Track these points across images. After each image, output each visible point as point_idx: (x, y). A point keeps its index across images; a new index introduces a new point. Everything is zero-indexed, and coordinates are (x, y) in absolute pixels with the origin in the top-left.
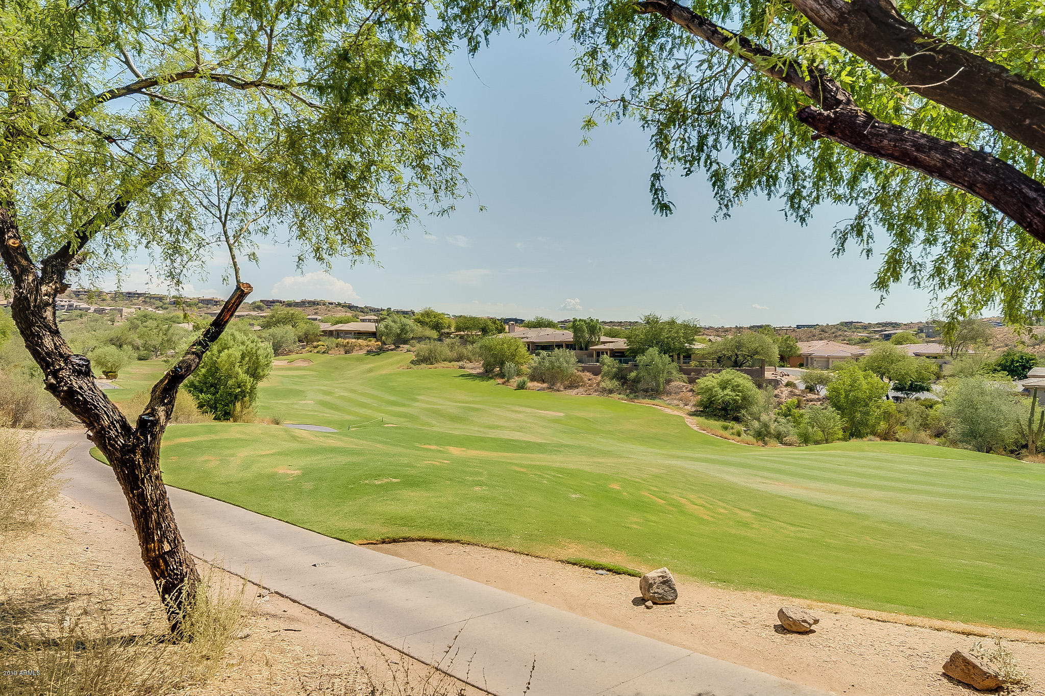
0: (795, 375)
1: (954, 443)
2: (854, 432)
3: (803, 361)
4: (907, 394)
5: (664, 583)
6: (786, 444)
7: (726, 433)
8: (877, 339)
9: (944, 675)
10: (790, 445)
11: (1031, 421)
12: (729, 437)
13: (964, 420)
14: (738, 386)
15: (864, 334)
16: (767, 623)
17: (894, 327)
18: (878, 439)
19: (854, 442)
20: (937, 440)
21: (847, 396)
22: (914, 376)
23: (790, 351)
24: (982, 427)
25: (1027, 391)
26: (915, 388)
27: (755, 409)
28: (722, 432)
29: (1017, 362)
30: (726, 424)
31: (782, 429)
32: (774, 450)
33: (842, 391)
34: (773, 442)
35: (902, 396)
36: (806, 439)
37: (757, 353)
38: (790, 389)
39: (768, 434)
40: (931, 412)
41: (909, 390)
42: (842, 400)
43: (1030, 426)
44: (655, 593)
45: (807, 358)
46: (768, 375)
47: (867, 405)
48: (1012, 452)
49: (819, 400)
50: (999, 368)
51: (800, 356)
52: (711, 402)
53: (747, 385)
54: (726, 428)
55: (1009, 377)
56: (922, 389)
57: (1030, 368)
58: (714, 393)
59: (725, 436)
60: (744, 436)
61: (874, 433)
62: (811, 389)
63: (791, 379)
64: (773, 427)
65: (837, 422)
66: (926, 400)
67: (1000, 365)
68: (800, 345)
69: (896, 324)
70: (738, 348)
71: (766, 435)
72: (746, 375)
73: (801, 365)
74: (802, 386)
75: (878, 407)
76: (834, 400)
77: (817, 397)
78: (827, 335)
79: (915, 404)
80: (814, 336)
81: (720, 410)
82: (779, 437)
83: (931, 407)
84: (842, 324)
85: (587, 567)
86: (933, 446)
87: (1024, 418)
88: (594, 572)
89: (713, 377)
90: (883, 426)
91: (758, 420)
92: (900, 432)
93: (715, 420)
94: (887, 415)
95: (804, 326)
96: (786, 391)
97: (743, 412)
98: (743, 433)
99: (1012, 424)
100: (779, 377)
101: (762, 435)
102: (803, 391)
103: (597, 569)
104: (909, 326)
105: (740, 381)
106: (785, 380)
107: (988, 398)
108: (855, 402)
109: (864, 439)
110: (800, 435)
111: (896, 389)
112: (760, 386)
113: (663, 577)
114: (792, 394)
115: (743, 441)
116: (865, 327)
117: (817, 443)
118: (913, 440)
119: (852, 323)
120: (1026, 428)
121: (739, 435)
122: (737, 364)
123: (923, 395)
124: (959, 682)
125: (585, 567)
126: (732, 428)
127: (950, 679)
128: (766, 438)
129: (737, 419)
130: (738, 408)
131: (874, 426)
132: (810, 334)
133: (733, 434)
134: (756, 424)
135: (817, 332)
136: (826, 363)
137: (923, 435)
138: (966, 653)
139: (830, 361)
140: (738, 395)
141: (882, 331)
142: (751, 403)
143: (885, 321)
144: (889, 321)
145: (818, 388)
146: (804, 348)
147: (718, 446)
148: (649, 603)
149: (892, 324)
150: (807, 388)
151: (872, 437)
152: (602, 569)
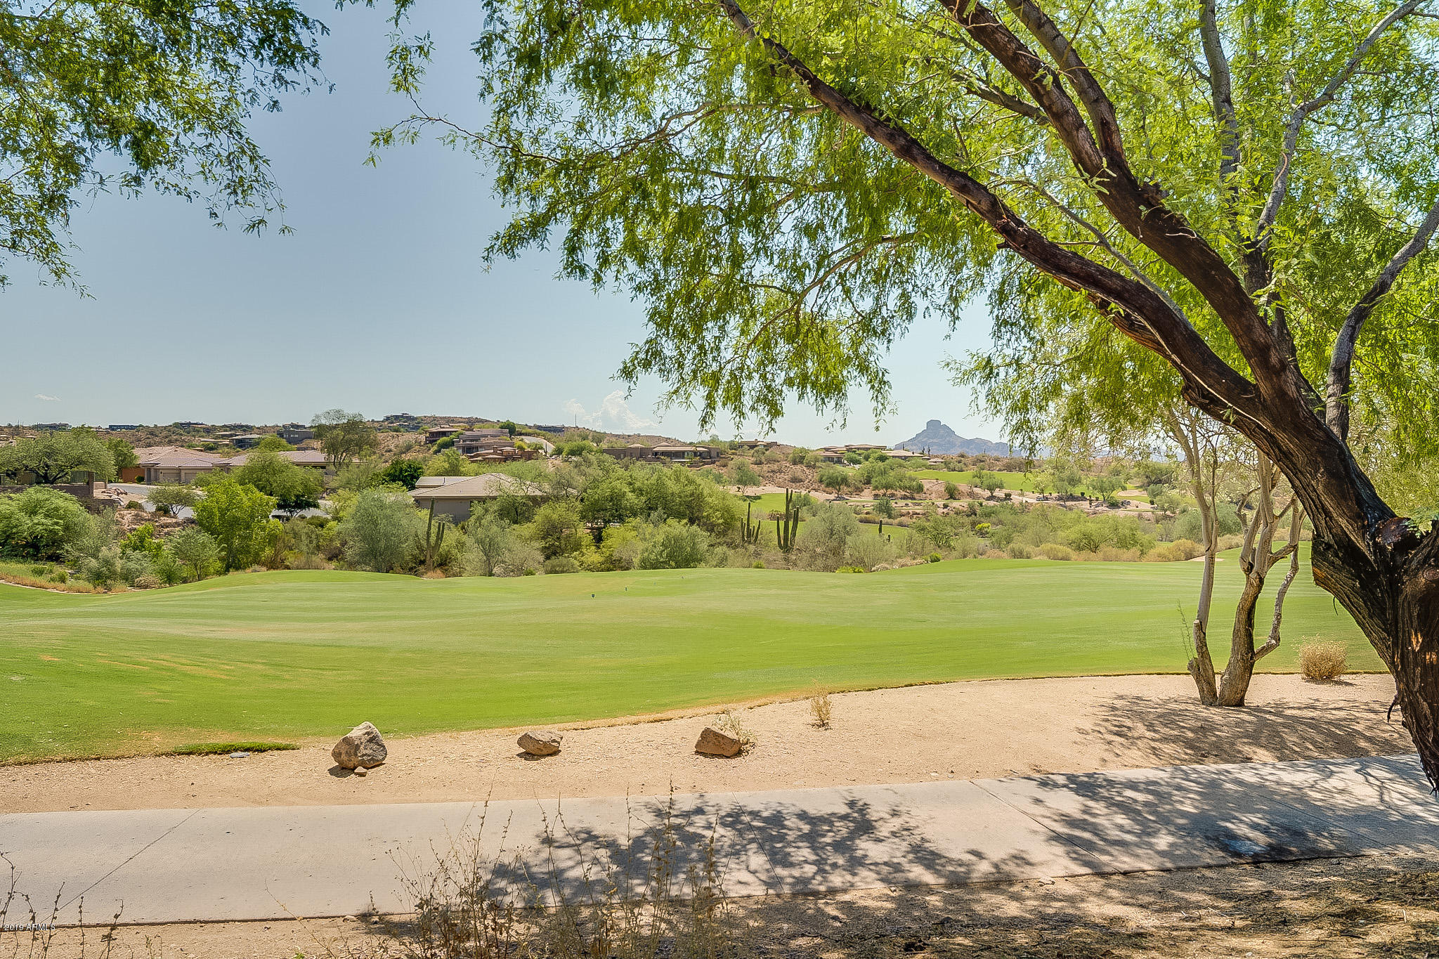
0: (139, 493)
1: (352, 566)
2: (232, 564)
3: (144, 475)
4: (291, 512)
5: (371, 741)
6: (140, 587)
7: (41, 580)
8: (227, 445)
9: (697, 752)
10: (146, 587)
11: (428, 534)
12: (47, 584)
13: (364, 539)
14: (57, 509)
15: (209, 440)
16: (509, 755)
17: (244, 431)
18: (264, 569)
19: (234, 575)
20: (333, 564)
21: (223, 515)
22: (300, 489)
23: (122, 461)
24: (382, 544)
25: (419, 502)
26: (301, 504)
27: (87, 541)
28: (33, 579)
29: (406, 471)
30: (39, 566)
31: (132, 565)
32: (123, 597)
33: (216, 511)
34: (120, 585)
35: (285, 514)
36: (170, 578)
37: (80, 462)
38: (134, 512)
39: (113, 575)
40: (324, 532)
41: (294, 507)
42: (217, 521)
43: (428, 540)
44: (363, 755)
45: (149, 470)
46: (98, 493)
47: (248, 527)
48: (411, 569)
49: (178, 524)
50: (387, 479)
51: (138, 467)
52: (8, 537)
53: (70, 508)
54: (40, 573)
55: (405, 488)
56: (309, 505)
57: (417, 478)
58: (14, 522)
59: (39, 584)
60: (70, 582)
61: (257, 561)
62: (165, 511)
63: (136, 498)
64: (119, 565)
65: (213, 552)
66: (313, 517)
67: (389, 475)
68: (137, 452)
69: (247, 426)
70: (49, 455)
71: (109, 578)
72: (67, 495)
73: (140, 480)
74: (151, 508)
75: (263, 529)
76: (203, 523)
77: (174, 520)
78: (157, 439)
79: (302, 524)
80: (139, 441)
81: (24, 546)
82: (129, 578)
83: (322, 526)
84: (177, 425)
85: (211, 752)
86: (331, 571)
87: (422, 531)
88: (227, 756)
89: (11, 498)
90: (268, 552)
91: (95, 556)
92: (291, 559)
93: (20, 562)
94: (273, 539)
95: (120, 427)
96: (129, 515)
97: (67, 547)
98: (68, 577)
99: (411, 538)
100: (114, 497)
101: (102, 579)
102: (153, 514)
103: (228, 752)
104: (262, 430)
105: (60, 503)
106: (125, 501)
107: (388, 512)
108: (233, 524)
109: (247, 571)
110: (162, 572)
111: (280, 507)
112: (89, 508)
113: (368, 733)
114: (138, 519)
115: (70, 589)
116: (209, 430)
117: (185, 581)
118: (307, 566)
119: (190, 423)
120: (424, 543)
121: (63, 580)
122: (45, 479)
123: (309, 513)
124: (713, 756)
125: (207, 754)
126: (51, 571)
127: (705, 755)
128: (109, 582)
129: (56, 558)
130: (56, 542)
131: (257, 554)
132: (133, 439)
133: (53, 580)
134: (93, 563)
135: (142, 435)
136: (178, 474)
137: (319, 558)
138: (715, 729)
139: (183, 473)
140: (57, 524)
141: (231, 436)
142: (78, 534)
143: (233, 423)
144: (238, 423)
145: (175, 509)
146: (143, 456)
147: (32, 600)
148: (360, 769)
149: (242, 426)
150: (159, 509)
151: (256, 567)
152: (236, 750)
